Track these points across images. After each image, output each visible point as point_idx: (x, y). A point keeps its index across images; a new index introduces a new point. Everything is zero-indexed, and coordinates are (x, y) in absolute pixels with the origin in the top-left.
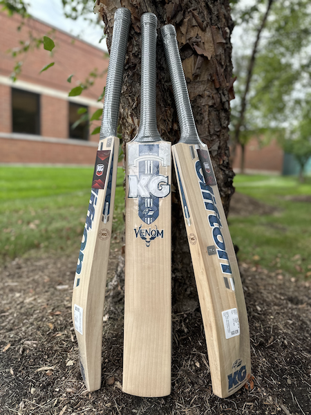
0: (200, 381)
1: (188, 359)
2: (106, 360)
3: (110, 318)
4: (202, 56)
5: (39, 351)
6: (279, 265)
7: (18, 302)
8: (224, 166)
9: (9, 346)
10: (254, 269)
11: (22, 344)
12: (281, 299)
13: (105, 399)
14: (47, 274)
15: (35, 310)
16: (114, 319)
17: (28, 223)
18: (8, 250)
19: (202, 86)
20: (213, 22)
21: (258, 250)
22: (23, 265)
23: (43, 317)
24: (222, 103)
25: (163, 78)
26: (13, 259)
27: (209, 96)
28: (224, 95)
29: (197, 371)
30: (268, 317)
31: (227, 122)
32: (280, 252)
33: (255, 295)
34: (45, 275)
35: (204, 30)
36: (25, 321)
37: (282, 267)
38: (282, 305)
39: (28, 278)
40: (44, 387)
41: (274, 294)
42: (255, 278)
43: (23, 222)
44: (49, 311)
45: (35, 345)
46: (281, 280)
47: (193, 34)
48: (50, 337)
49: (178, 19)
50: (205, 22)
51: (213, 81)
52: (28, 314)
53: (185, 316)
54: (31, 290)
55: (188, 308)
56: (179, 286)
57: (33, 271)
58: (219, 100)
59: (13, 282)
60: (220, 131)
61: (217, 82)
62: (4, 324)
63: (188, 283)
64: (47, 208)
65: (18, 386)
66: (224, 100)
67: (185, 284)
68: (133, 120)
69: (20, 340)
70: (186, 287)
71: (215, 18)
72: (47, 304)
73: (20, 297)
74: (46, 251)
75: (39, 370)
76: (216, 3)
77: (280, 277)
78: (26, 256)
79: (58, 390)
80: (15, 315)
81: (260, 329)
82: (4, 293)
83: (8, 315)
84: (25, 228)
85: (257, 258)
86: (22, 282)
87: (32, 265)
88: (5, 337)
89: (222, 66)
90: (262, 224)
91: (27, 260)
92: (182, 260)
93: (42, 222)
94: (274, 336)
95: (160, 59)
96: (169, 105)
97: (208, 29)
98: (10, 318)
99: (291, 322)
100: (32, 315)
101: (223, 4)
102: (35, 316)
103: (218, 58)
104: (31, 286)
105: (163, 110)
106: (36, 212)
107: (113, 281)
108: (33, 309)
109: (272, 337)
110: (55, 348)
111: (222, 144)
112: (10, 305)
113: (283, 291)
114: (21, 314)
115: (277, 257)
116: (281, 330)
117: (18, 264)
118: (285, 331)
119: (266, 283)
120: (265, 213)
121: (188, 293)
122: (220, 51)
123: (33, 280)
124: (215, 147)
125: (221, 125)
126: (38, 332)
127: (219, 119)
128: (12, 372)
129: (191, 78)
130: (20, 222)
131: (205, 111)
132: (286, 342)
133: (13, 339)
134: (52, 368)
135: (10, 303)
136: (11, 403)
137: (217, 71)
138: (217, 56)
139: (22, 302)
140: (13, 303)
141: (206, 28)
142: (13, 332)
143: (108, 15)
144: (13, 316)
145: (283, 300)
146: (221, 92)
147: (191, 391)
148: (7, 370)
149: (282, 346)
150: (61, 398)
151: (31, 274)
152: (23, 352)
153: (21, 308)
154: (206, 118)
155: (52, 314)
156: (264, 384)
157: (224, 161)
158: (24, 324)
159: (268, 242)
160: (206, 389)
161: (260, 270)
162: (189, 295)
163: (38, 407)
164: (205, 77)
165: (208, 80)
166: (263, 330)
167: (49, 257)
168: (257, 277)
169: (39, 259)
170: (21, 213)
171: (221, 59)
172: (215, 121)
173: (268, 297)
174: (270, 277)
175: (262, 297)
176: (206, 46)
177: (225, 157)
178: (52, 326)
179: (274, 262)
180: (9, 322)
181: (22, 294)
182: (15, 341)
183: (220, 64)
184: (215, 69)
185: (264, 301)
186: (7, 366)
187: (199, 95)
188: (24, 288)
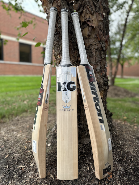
0: (89, 176)
1: (84, 166)
2: (48, 164)
3: (51, 145)
4: (91, 26)
5: (20, 159)
6: (135, 121)
7: (15, 136)
8: (103, 76)
9: (8, 156)
10: (123, 123)
11: (13, 155)
12: (133, 138)
13: (45, 182)
14: (29, 124)
15: (21, 140)
16: (53, 146)
17: (24, 101)
18: (14, 113)
19: (92, 40)
20: (97, 11)
21: (127, 114)
22: (20, 119)
23: (23, 143)
24: (102, 48)
25: (73, 38)
26: (16, 117)
27: (95, 45)
28: (103, 44)
29: (88, 171)
30: (125, 147)
31: (104, 56)
32: (137, 115)
33: (120, 136)
34: (28, 124)
35: (92, 15)
36: (16, 145)
37: (136, 123)
38: (133, 141)
39: (20, 125)
40: (20, 175)
41: (130, 135)
42: (122, 128)
43: (21, 101)
44: (26, 141)
45: (18, 156)
46: (136, 128)
47: (87, 17)
48: (25, 152)
49: (81, 10)
50: (93, 11)
51: (97, 38)
52: (17, 142)
53: (84, 145)
54: (21, 131)
55: (86, 142)
56: (82, 131)
57: (23, 122)
58: (100, 46)
59: (14, 127)
60: (101, 60)
61: (99, 38)
62: (7, 146)
63: (87, 130)
64: (33, 94)
65: (10, 174)
66: (103, 46)
67: (85, 130)
68: (60, 57)
69: (13, 153)
70: (85, 132)
71: (97, 9)
72: (26, 138)
73: (16, 134)
74: (30, 113)
75: (19, 167)
76: (98, 2)
77: (136, 127)
78: (21, 115)
79: (25, 176)
80: (12, 142)
81: (120, 153)
82: (10, 132)
83: (10, 142)
84: (22, 103)
85: (125, 118)
86: (18, 127)
87: (24, 119)
88: (7, 151)
89: (102, 30)
90: (130, 102)
91: (22, 117)
92: (84, 120)
93: (30, 101)
94: (127, 156)
95: (71, 29)
96: (76, 49)
97: (94, 14)
98: (10, 143)
99: (136, 150)
100: (19, 142)
101: (104, 2)
102: (20, 143)
103: (100, 27)
104: (21, 129)
105: (73, 52)
106: (28, 96)
107: (54, 128)
108: (20, 139)
109: (126, 157)
110: (26, 158)
111: (102, 66)
112: (11, 137)
113: (134, 134)
114: (15, 141)
115: (135, 117)
116: (131, 153)
117: (18, 119)
118: (133, 154)
119: (128, 130)
120: (132, 97)
121: (86, 135)
122: (101, 24)
123: (22, 126)
124: (99, 68)
125: (101, 57)
126: (21, 150)
127: (101, 55)
128: (8, 167)
129: (87, 37)
130: (20, 101)
131: (94, 52)
132: (133, 159)
133: (10, 153)
134: (24, 166)
135: (11, 136)
136: (6, 181)
137: (99, 33)
138: (99, 26)
139: (16, 136)
140: (13, 136)
141: (93, 14)
142: (11, 149)
143: (47, 11)
144: (11, 142)
145: (134, 138)
146: (101, 42)
147: (84, 180)
148: (6, 166)
149: (130, 161)
150: (27, 181)
151: (22, 124)
152: (13, 159)
153: (15, 139)
154: (94, 55)
155: (27, 142)
156: (120, 179)
157: (103, 74)
158: (15, 146)
159: (131, 110)
160: (91, 180)
161: (126, 124)
162: (86, 136)
163: (17, 184)
164: (93, 36)
165: (95, 37)
166: (121, 153)
167: (31, 116)
168: (123, 127)
169: (27, 117)
170: (21, 96)
171: (101, 28)
172: (99, 56)
173: (126, 137)
174: (131, 127)
175: (124, 137)
176: (94, 22)
177: (104, 72)
178: (26, 148)
179: (133, 120)
180: (9, 145)
181: (17, 132)
182: (11, 153)
183: (101, 29)
184: (98, 32)
185: (124, 139)
186: (6, 164)
187: (91, 44)
188: (18, 130)
